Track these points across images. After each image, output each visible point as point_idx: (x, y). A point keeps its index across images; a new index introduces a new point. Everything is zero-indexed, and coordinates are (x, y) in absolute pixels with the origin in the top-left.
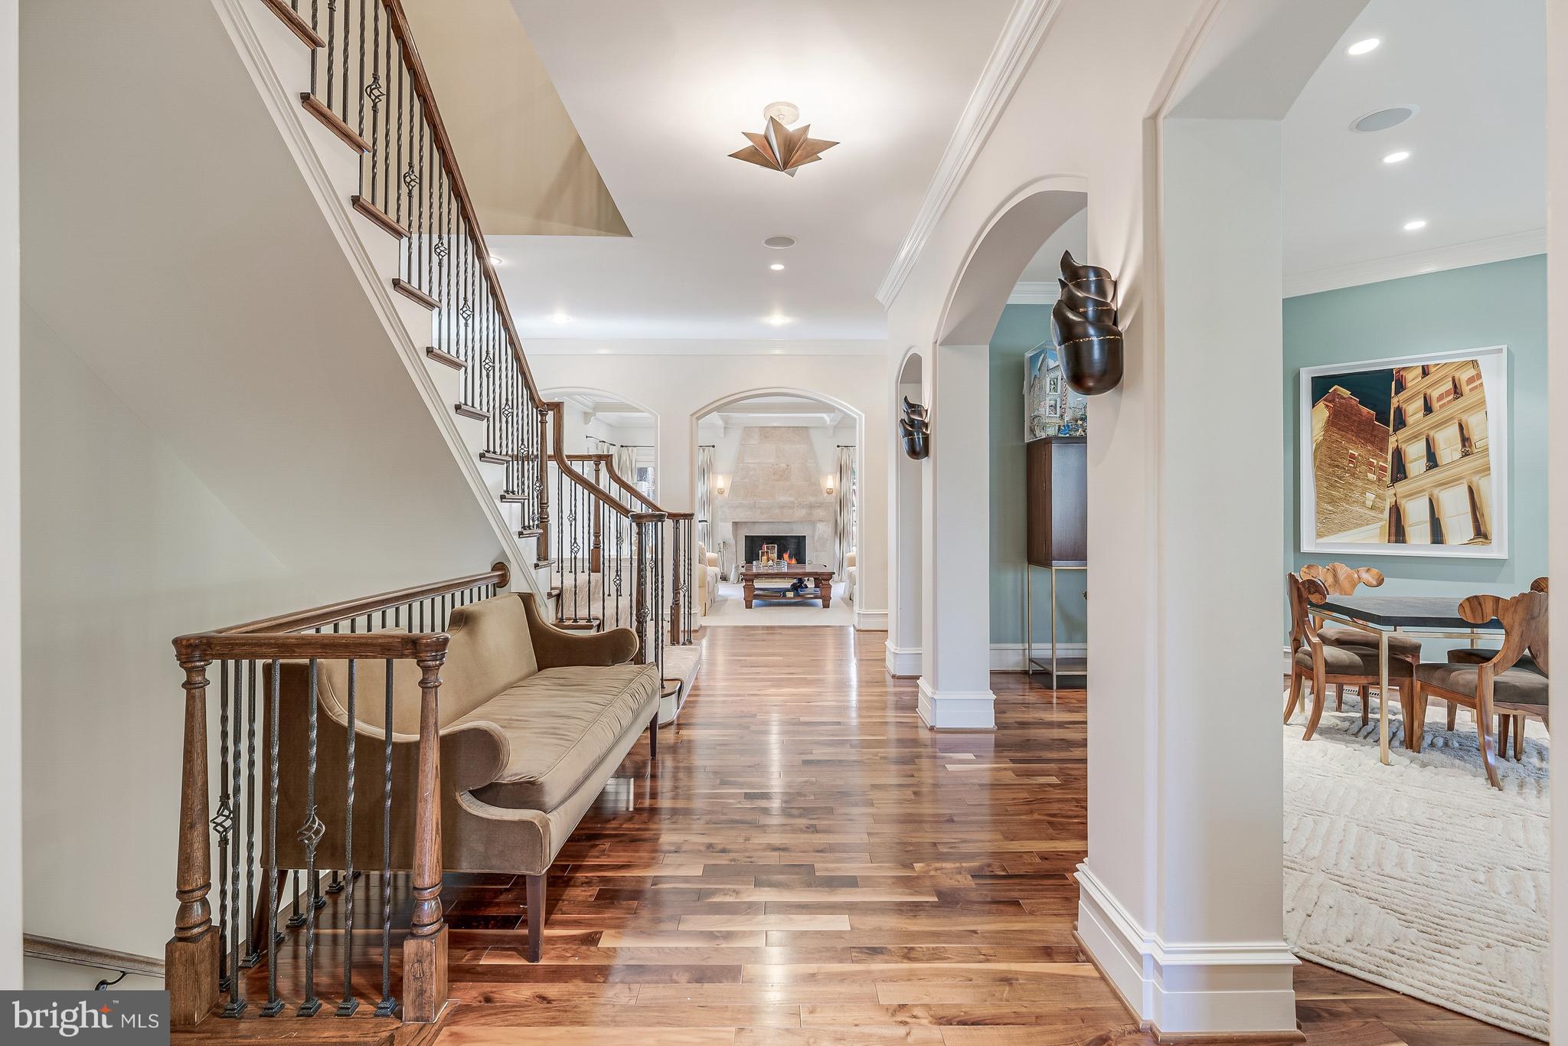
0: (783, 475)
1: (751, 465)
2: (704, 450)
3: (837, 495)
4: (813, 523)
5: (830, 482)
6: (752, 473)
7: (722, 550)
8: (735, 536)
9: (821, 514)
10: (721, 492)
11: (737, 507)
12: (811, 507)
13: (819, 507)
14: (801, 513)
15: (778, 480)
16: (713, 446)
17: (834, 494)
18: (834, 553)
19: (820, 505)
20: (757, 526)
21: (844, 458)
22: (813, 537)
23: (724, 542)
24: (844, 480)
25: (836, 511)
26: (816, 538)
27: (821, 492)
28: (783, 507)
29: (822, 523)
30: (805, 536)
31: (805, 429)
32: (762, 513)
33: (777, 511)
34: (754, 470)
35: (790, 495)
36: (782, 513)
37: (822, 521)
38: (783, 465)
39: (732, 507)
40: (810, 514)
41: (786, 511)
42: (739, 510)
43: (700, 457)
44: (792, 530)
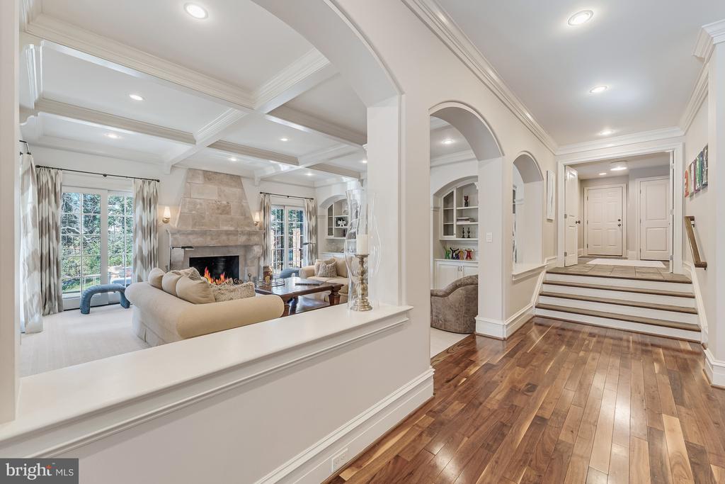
0: (225, 210)
1: (198, 201)
2: (150, 183)
4: (246, 247)
5: (257, 217)
6: (198, 206)
9: (256, 239)
10: (166, 221)
12: (249, 234)
13: (255, 234)
14: (242, 239)
15: (221, 214)
16: (158, 181)
17: (258, 226)
20: (200, 250)
21: (266, 201)
22: (245, 256)
27: (252, 224)
28: (229, 234)
29: (258, 246)
30: (238, 256)
31: (239, 177)
32: (212, 239)
33: (224, 237)
34: (201, 204)
35: (232, 225)
36: (228, 239)
37: (256, 244)
38: (225, 203)
39: (184, 234)
40: (249, 240)
41: (231, 237)
42: (191, 237)
43: (146, 189)
44: (229, 252)
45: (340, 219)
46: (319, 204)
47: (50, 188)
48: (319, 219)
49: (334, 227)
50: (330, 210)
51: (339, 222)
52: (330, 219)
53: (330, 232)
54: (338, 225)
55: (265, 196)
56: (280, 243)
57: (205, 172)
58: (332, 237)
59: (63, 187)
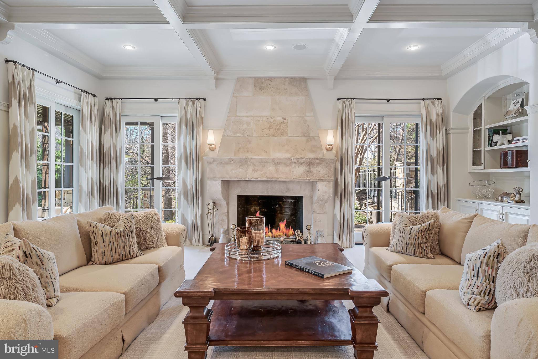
0: (279, 129)
1: (245, 119)
2: (193, 103)
3: (337, 152)
4: (313, 183)
5: (330, 138)
6: (244, 126)
7: (212, 211)
8: (227, 197)
9: (321, 172)
10: (212, 148)
11: (227, 163)
12: (310, 163)
13: (319, 164)
14: (298, 172)
15: (274, 135)
16: (205, 99)
17: (334, 151)
18: (334, 215)
19: (321, 162)
20: (250, 185)
21: (346, 110)
22: (312, 197)
23: (214, 203)
24: (346, 136)
25: (336, 169)
26: (315, 199)
27: (320, 148)
28: (278, 164)
29: (322, 183)
30: (302, 197)
31: (304, 79)
32: (255, 171)
33: (272, 168)
34: (248, 123)
35: (287, 151)
36: (277, 171)
37: (321, 180)
38: (279, 119)
39: (221, 163)
40: (309, 172)
41: (282, 168)
42: (229, 167)
43: (190, 111)
44: (288, 190)
45: (495, 131)
46: (452, 107)
47: (112, 119)
48: (451, 137)
49: (484, 147)
50: (477, 116)
51: (496, 138)
52: (477, 134)
53: (476, 161)
54: (491, 143)
55: (344, 102)
56: (413, 181)
57: (257, 79)
58: (480, 169)
59: (122, 117)
